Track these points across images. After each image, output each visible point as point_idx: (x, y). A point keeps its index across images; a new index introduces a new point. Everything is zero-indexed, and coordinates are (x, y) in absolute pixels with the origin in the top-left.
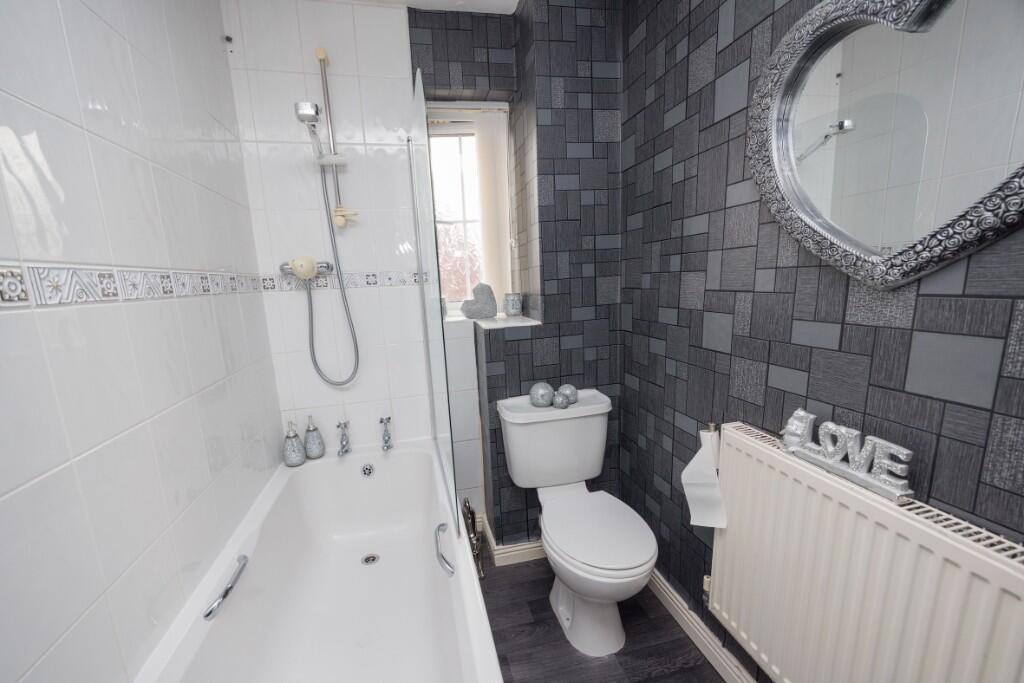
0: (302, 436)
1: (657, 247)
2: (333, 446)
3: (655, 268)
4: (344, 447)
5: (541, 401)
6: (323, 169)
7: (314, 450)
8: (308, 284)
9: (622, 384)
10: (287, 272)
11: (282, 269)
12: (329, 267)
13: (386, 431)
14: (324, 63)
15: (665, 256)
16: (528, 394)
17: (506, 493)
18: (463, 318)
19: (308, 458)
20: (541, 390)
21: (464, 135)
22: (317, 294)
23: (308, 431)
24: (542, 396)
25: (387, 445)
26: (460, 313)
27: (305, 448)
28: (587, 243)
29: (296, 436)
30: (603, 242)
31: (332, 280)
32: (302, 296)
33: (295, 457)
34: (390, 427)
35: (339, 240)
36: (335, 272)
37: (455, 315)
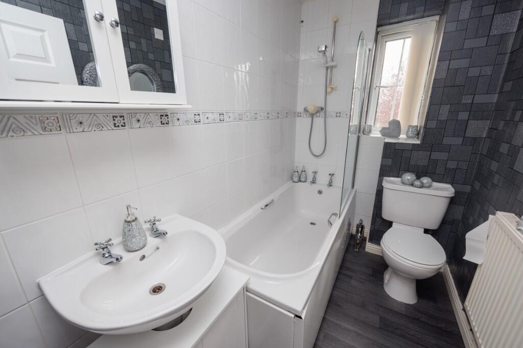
0: (300, 172)
1: (513, 104)
2: (310, 179)
3: (508, 118)
4: (313, 180)
5: (407, 182)
6: (327, 68)
7: (303, 179)
8: (312, 115)
9: (472, 186)
10: (306, 110)
11: (304, 109)
12: (322, 109)
13: (331, 179)
14: (335, 22)
15: (515, 110)
16: (400, 177)
17: (379, 221)
18: (380, 136)
19: (300, 181)
20: (408, 177)
21: (407, 38)
22: (315, 119)
23: (302, 171)
24: (408, 180)
25: (330, 185)
26: (378, 132)
27: (300, 178)
28: (467, 100)
29: (297, 172)
30: (479, 99)
31: (322, 114)
32: (310, 119)
33: (296, 179)
34: (333, 177)
35: (328, 97)
36: (324, 111)
37: (376, 134)
